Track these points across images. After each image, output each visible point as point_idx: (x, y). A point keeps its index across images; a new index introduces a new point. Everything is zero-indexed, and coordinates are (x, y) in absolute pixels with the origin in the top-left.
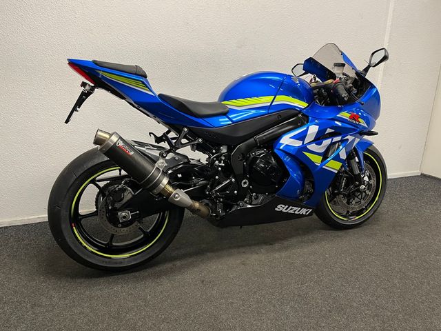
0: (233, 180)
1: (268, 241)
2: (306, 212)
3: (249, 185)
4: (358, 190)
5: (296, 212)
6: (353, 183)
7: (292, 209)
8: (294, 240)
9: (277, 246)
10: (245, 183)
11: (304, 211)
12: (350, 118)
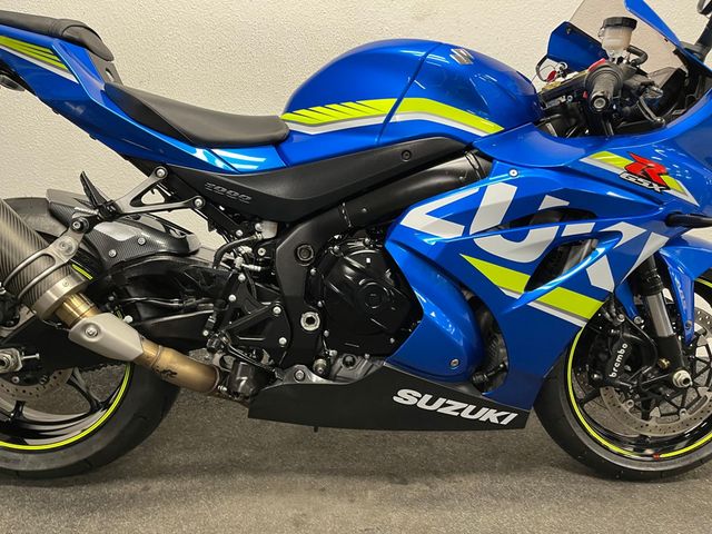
0: (277, 310)
1: (398, 473)
2: (500, 418)
3: (323, 326)
4: (669, 383)
5: (465, 414)
6: (652, 360)
7: (445, 405)
8: (470, 483)
9: (417, 488)
10: (311, 321)
11: (490, 415)
12: (629, 170)
